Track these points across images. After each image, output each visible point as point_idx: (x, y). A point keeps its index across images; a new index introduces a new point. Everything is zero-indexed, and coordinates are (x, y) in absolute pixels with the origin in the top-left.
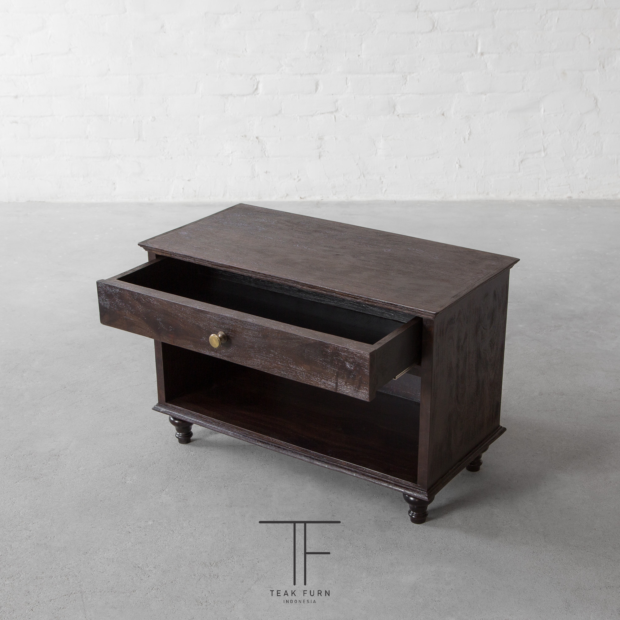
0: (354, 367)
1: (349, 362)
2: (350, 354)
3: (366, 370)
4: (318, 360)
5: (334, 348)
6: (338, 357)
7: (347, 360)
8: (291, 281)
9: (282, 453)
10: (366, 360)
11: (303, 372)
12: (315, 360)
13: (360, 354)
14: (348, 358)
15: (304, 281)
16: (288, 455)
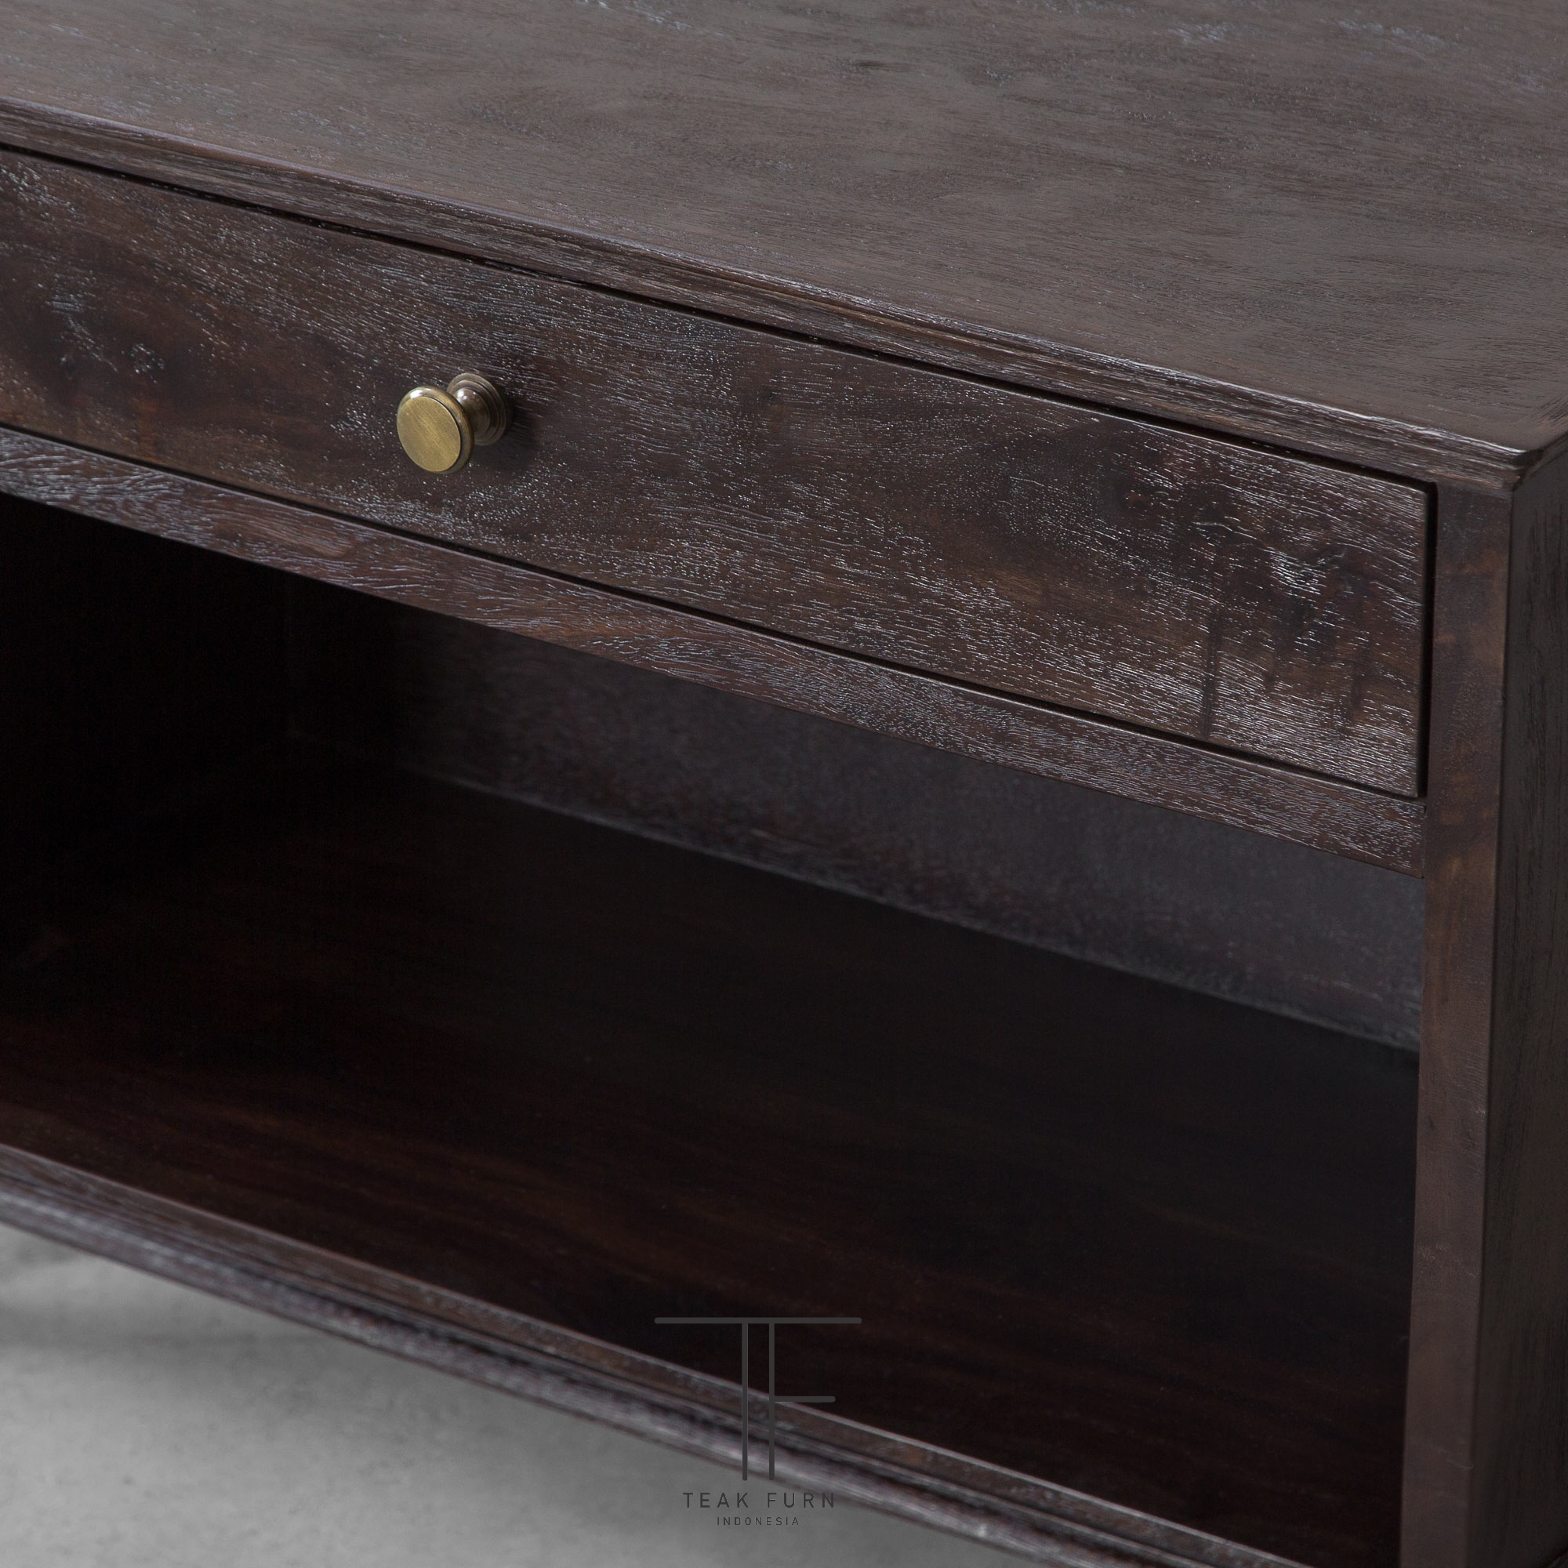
0: (1321, 580)
1: (1292, 550)
2: (1299, 502)
3: (1400, 599)
4: (1092, 543)
5: (1198, 464)
6: (1226, 522)
7: (1276, 538)
8: (561, 237)
9: (499, 1388)
10: (1404, 534)
11: (998, 615)
12: (1075, 538)
13: (1363, 496)
14: (1287, 521)
15: (644, 242)
16: (540, 1401)
